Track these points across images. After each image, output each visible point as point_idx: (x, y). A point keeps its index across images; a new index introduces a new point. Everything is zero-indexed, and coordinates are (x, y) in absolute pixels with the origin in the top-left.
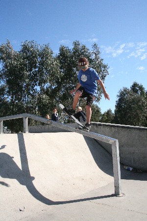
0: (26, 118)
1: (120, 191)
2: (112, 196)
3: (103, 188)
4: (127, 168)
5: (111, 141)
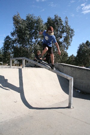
0: (24, 60)
1: (71, 105)
2: (67, 107)
3: (63, 102)
4: (77, 91)
5: (69, 78)
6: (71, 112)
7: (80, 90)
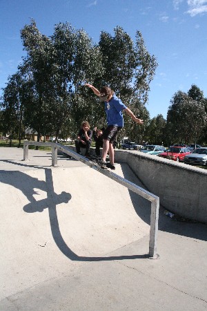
0: (55, 148)
4: (166, 214)
5: (151, 197)
6: (153, 267)
7: (172, 213)
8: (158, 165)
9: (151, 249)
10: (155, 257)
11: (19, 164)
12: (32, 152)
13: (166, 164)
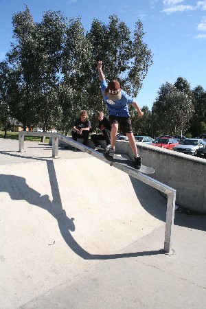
1: (170, 247)
2: (161, 252)
7: (177, 205)
8: (161, 156)
9: (167, 244)
10: (171, 252)
11: (15, 156)
12: (27, 143)
13: (169, 155)
